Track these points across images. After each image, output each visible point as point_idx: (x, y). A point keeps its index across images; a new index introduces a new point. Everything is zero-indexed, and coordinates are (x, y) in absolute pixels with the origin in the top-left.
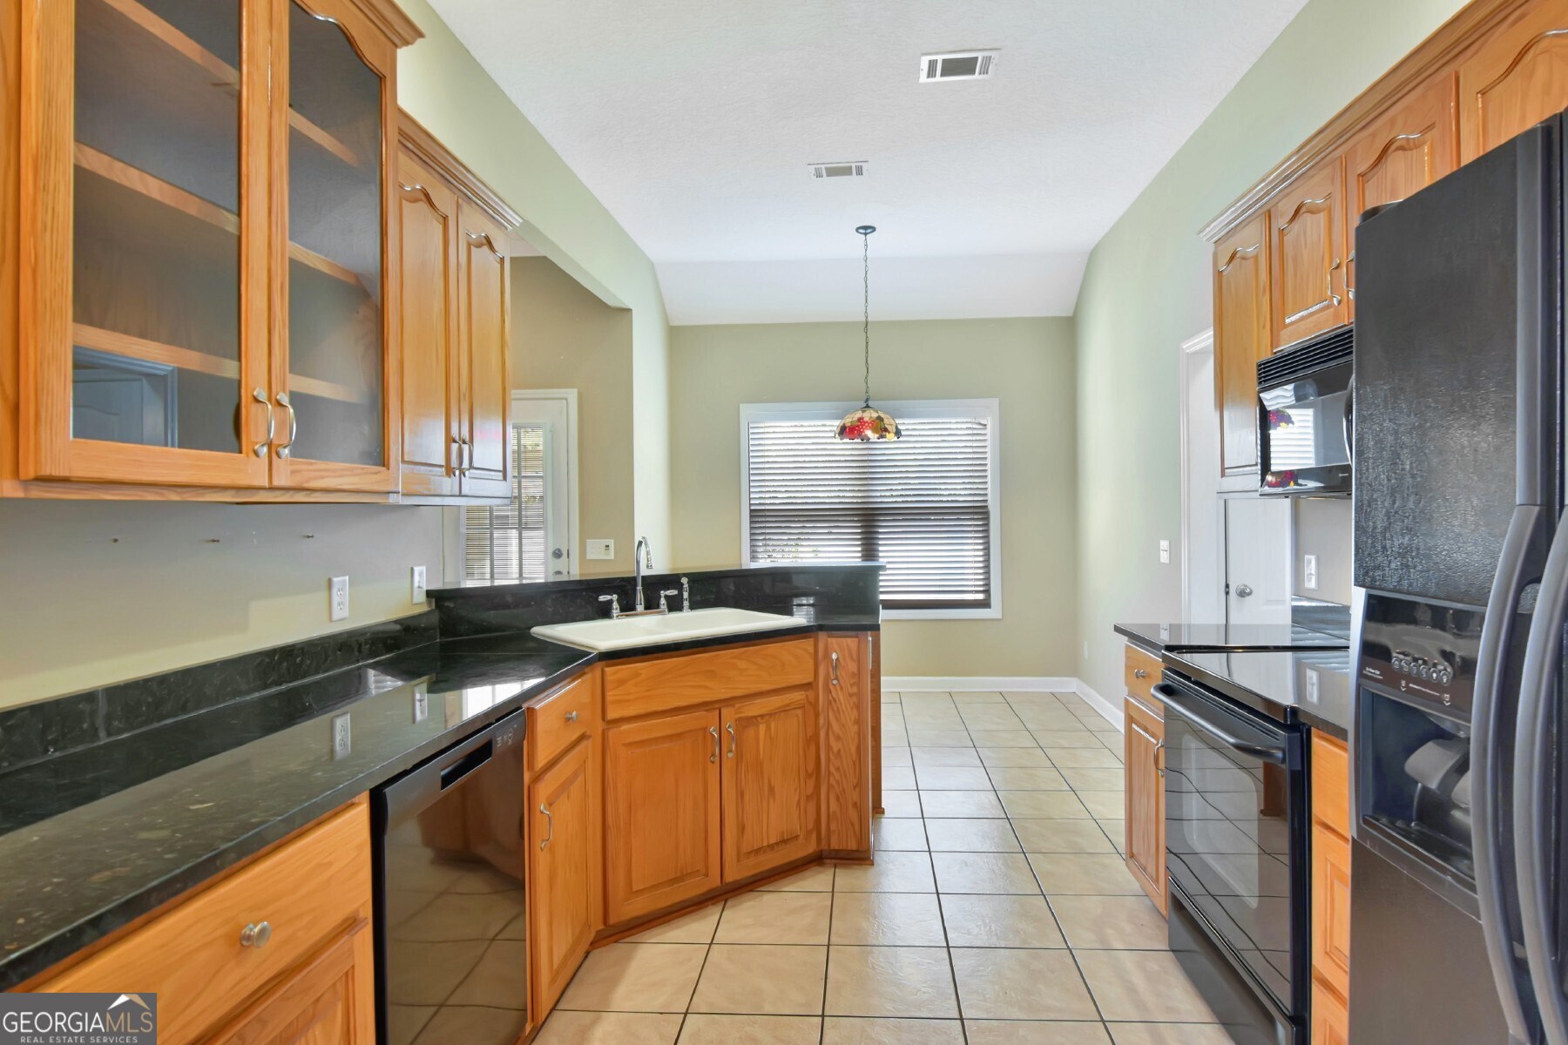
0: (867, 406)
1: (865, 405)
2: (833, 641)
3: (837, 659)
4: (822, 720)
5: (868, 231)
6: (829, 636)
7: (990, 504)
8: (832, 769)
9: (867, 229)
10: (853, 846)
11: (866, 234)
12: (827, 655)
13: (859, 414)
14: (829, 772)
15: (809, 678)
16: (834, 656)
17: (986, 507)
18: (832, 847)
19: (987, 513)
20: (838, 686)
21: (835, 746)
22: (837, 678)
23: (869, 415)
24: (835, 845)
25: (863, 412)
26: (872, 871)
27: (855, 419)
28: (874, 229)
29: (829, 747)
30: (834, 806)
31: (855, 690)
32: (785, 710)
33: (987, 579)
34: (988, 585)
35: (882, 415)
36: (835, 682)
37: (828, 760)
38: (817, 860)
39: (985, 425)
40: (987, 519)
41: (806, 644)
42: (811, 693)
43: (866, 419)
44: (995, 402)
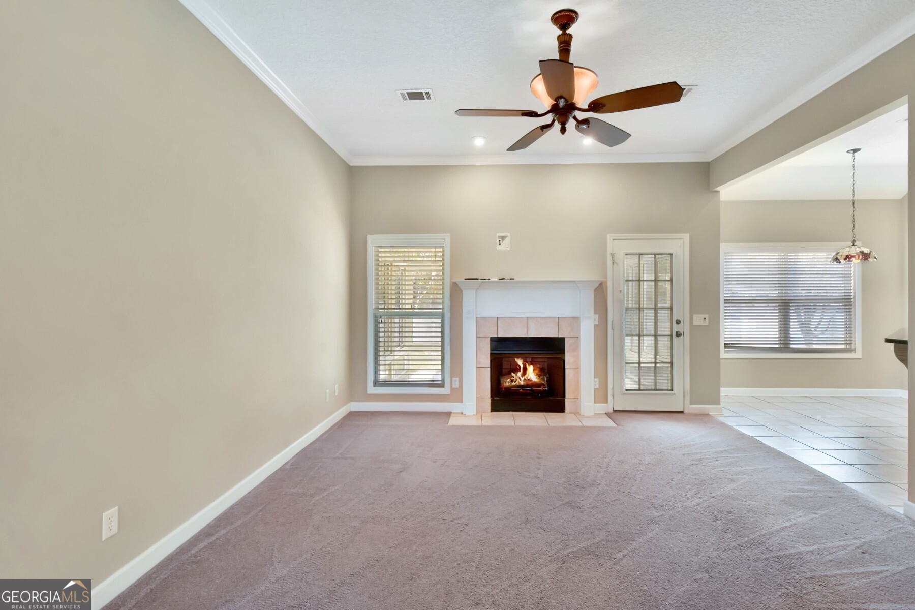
0: (854, 245)
1: (852, 244)
9: (855, 151)
11: (854, 153)
17: (852, 299)
19: (852, 302)
28: (861, 151)
34: (853, 340)
40: (852, 305)
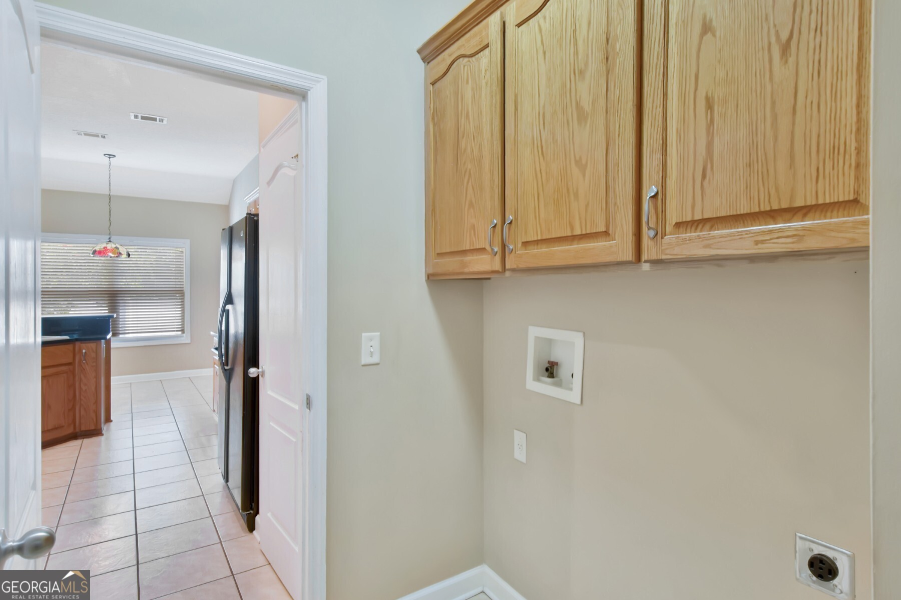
0: (110, 241)
1: (108, 241)
2: (83, 345)
3: (85, 352)
4: (77, 378)
5: (111, 156)
6: (81, 343)
7: (185, 289)
8: (82, 398)
10: (93, 427)
11: (110, 158)
12: (80, 351)
13: (105, 245)
14: (81, 399)
15: (70, 360)
16: (84, 351)
17: (183, 290)
18: (82, 430)
19: (183, 293)
20: (86, 364)
21: (84, 388)
22: (85, 360)
23: (110, 246)
24: (83, 428)
25: (107, 244)
26: (102, 438)
27: (102, 247)
28: (115, 156)
29: (80, 388)
30: (83, 412)
31: (94, 364)
32: (57, 374)
33: (183, 324)
34: (183, 327)
35: (118, 246)
36: (84, 362)
37: (80, 394)
38: (74, 436)
39: (182, 252)
40: (183, 296)
41: (70, 347)
42: (71, 367)
43: (108, 248)
44: (188, 241)
